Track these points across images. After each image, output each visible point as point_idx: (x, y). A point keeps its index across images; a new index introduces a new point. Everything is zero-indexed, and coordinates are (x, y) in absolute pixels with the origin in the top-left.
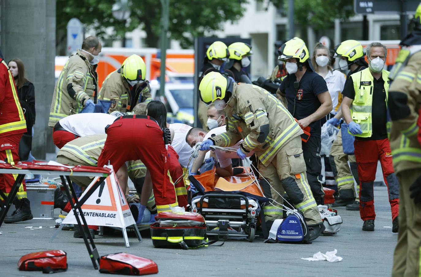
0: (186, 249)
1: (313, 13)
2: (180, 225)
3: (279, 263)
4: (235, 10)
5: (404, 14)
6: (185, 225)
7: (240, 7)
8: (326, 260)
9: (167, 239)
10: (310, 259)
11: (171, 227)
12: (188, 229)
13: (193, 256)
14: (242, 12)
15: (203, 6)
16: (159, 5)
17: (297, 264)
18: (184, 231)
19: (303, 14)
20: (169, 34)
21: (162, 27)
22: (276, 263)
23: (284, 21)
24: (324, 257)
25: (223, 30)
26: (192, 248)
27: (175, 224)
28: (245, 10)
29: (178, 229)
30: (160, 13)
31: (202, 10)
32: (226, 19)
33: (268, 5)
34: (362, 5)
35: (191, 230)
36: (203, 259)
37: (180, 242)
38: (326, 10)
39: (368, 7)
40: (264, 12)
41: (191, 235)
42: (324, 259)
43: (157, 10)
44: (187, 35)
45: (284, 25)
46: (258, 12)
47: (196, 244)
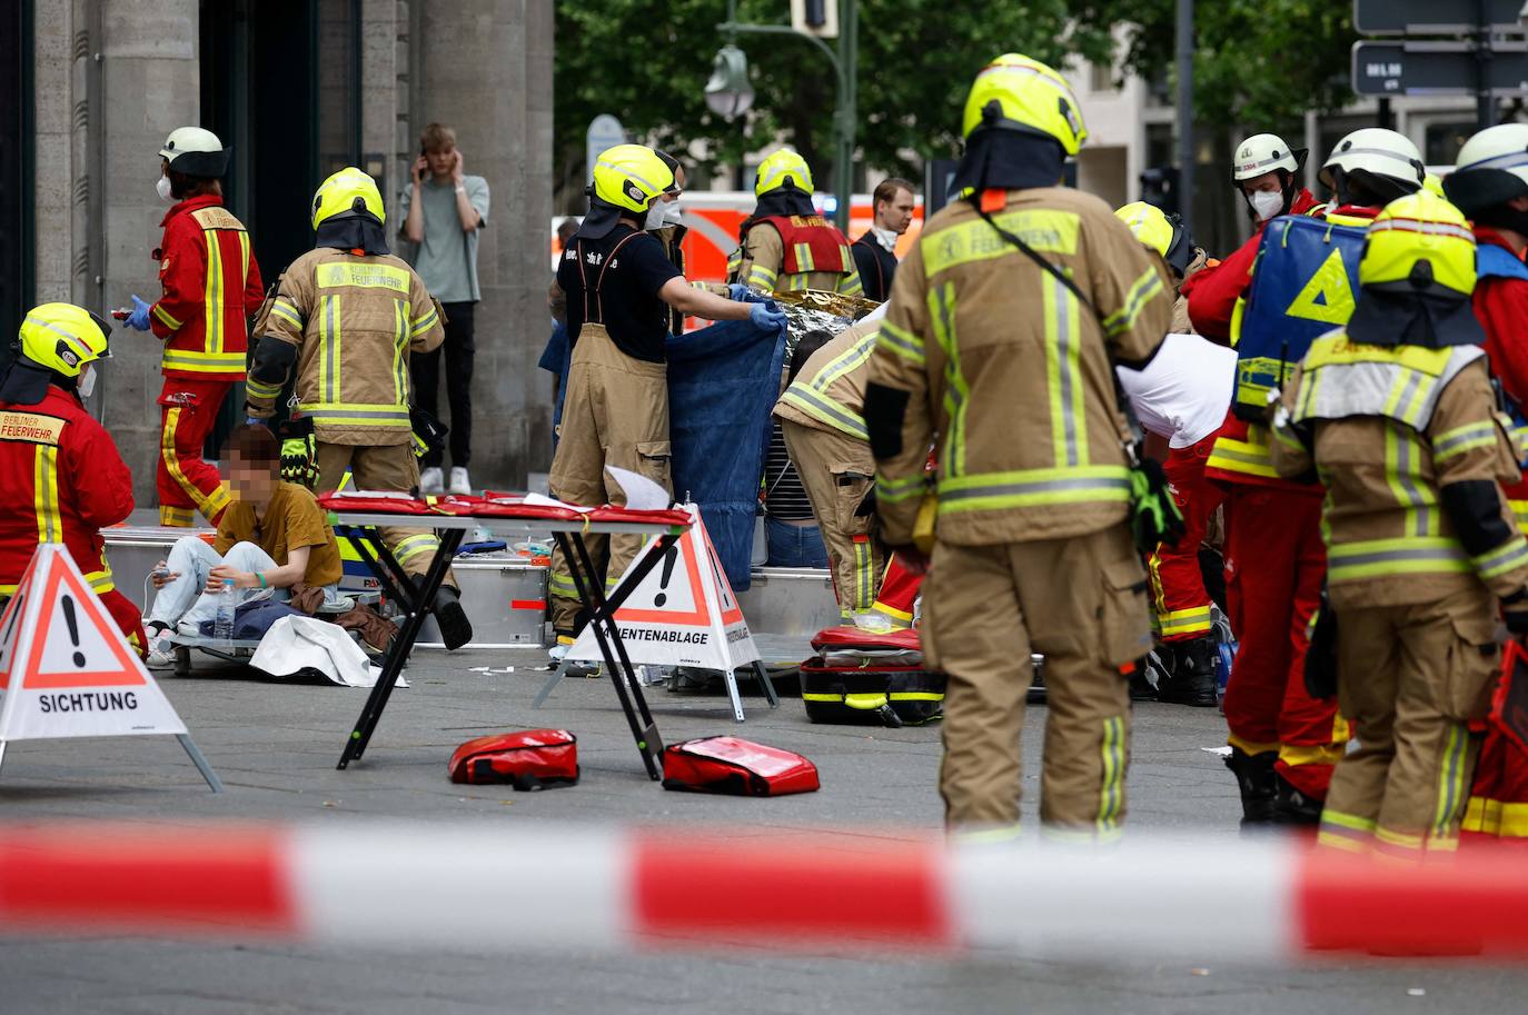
0: (893, 725)
1: (1247, 94)
2: (879, 662)
3: (1145, 762)
5: (1488, 94)
6: (893, 661)
9: (844, 700)
11: (854, 667)
12: (899, 672)
15: (951, 81)
17: (1193, 765)
18: (889, 678)
19: (1220, 99)
20: (858, 155)
21: (839, 134)
23: (1168, 115)
26: (911, 723)
27: (865, 660)
29: (875, 673)
30: (834, 98)
33: (1125, 72)
34: (1373, 70)
35: (908, 674)
37: (880, 707)
38: (1278, 85)
39: (1389, 78)
40: (1113, 91)
41: (908, 689)
43: (827, 91)
44: (907, 154)
45: (1166, 127)
46: (1097, 93)
47: (923, 714)
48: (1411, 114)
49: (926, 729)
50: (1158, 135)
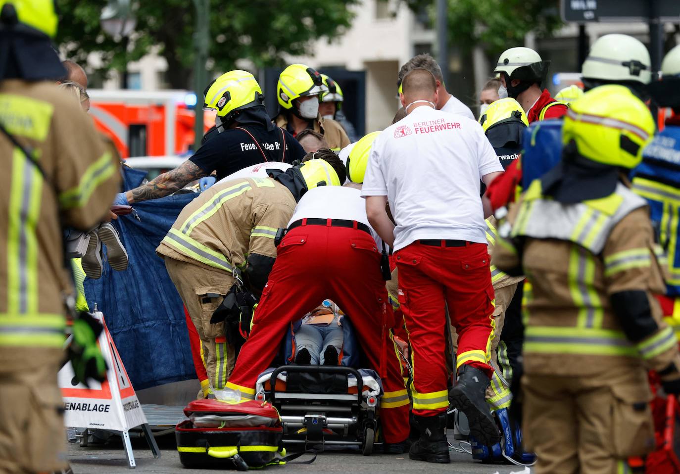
0: (243, 469)
1: (484, 23)
2: (232, 424)
4: (335, 16)
5: (655, 21)
6: (242, 423)
7: (345, 10)
9: (207, 451)
11: (214, 427)
12: (246, 432)
14: (348, 20)
16: (191, 9)
18: (239, 436)
20: (210, 64)
21: (197, 50)
23: (430, 37)
25: (313, 55)
26: (254, 468)
27: (222, 423)
28: (353, 16)
29: (229, 432)
30: (193, 23)
31: (272, 17)
32: (319, 34)
33: (398, 6)
34: (576, 5)
35: (253, 433)
37: (233, 457)
39: (587, 10)
40: (388, 19)
41: (253, 443)
43: (186, 18)
45: (429, 45)
46: (379, 20)
47: (263, 461)
49: (265, 472)
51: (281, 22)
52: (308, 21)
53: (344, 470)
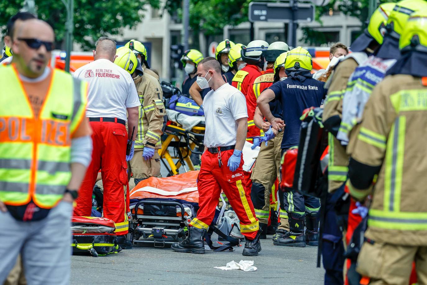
0: (96, 256)
1: (205, 20)
2: (90, 231)
3: (192, 273)
4: (134, 16)
5: (295, 22)
6: (95, 231)
7: (137, 13)
8: (240, 269)
9: (76, 246)
10: (223, 268)
11: (81, 233)
12: (97, 236)
13: (103, 264)
14: (140, 18)
15: (104, 13)
16: (63, 10)
17: (211, 274)
18: (93, 238)
19: (195, 21)
20: (72, 38)
21: (66, 30)
22: (189, 272)
23: (180, 27)
24: (238, 266)
25: (122, 35)
26: (102, 255)
27: (84, 230)
28: (143, 16)
29: (88, 236)
30: (65, 16)
31: (103, 16)
32: (125, 24)
33: (163, 12)
34: (256, 12)
35: (101, 236)
36: (114, 268)
37: (90, 249)
38: (217, 17)
39: (262, 15)
40: (158, 18)
41: (101, 242)
42: (238, 268)
43: (61, 15)
44: (88, 38)
45: (179, 31)
46: (154, 18)
47: (106, 252)
48: (261, 29)
49: (107, 258)
50: (174, 34)
51: (107, 18)
52: (119, 17)
53: (150, 257)
